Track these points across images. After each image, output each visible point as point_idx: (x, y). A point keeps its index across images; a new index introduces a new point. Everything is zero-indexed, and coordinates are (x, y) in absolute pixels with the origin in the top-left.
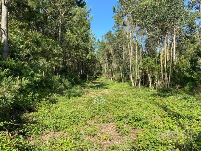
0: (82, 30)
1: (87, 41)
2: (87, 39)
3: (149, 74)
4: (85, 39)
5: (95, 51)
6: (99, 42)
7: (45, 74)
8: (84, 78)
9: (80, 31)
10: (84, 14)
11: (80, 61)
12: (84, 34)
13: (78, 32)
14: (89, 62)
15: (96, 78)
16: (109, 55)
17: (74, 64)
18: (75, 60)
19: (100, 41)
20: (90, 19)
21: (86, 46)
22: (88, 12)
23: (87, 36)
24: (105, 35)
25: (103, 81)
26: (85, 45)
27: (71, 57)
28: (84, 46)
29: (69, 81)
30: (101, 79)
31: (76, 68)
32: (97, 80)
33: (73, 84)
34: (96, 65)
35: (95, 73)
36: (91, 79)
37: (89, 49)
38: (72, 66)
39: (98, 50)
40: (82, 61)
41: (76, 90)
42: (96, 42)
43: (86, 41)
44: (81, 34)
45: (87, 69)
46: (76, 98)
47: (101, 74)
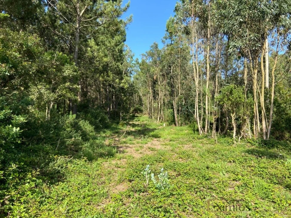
0: (113, 42)
1: (121, 59)
2: (120, 56)
3: (233, 113)
4: (117, 57)
5: (132, 76)
6: (138, 63)
7: (49, 112)
8: (115, 117)
9: (110, 44)
10: (117, 12)
11: (110, 91)
12: (117, 49)
13: (106, 45)
14: (123, 93)
15: (133, 117)
16: (155, 82)
17: (100, 96)
18: (102, 90)
19: (140, 61)
20: (127, 21)
21: (119, 68)
22: (124, 11)
23: (121, 51)
24: (146, 53)
25: (145, 122)
26: (118, 66)
27: (95, 85)
28: (116, 68)
29: (91, 123)
30: (141, 119)
31: (103, 102)
32: (135, 120)
33: (97, 129)
34: (133, 97)
35: (132, 109)
36: (126, 119)
37: (124, 72)
38: (96, 98)
39: (137, 74)
40: (113, 91)
41: (103, 142)
42: (134, 62)
43: (118, 61)
44: (112, 48)
45: (119, 104)
46: (105, 160)
47: (141, 111)
